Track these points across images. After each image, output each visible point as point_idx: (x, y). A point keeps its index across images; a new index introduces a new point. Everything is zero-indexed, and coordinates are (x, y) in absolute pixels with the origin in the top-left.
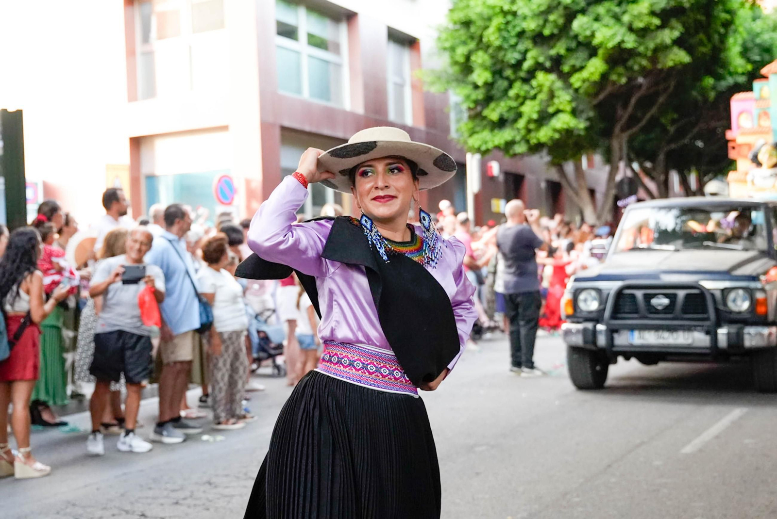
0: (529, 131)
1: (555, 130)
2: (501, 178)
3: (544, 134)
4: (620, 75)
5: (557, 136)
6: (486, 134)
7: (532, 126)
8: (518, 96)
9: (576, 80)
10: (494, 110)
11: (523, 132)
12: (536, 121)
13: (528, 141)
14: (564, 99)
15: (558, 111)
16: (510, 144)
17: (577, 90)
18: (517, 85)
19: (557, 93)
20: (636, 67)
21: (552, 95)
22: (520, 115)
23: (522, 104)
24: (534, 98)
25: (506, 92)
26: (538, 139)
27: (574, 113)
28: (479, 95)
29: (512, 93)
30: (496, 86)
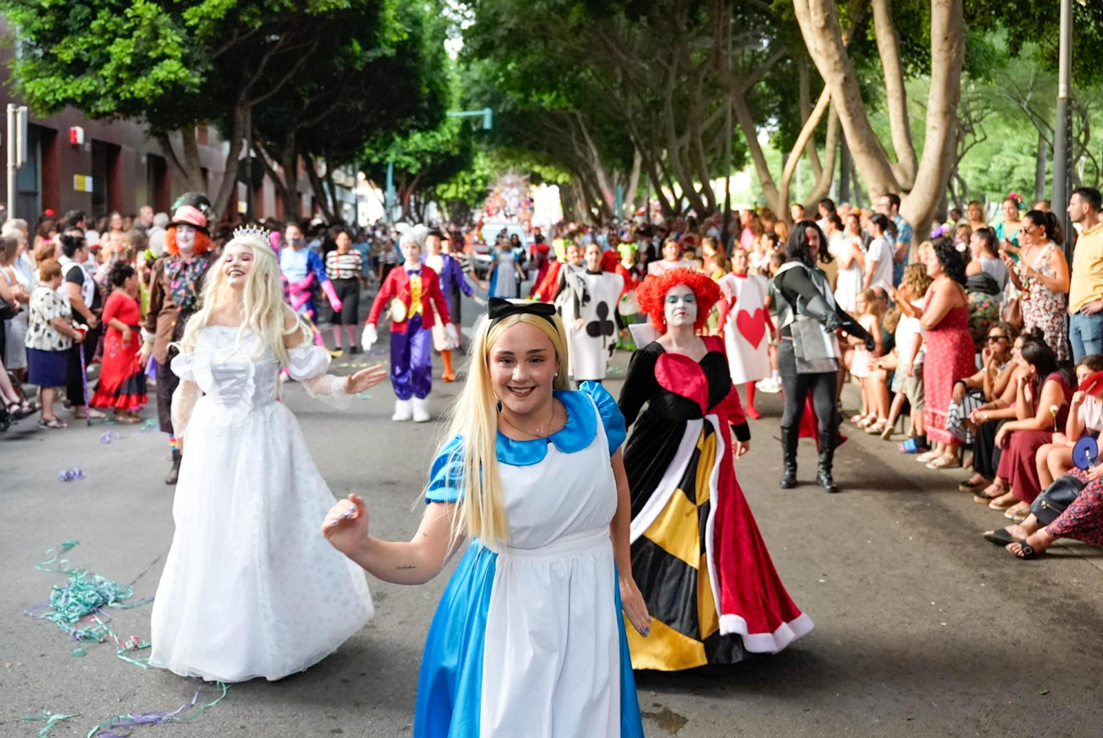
0: (119, 82)
1: (158, 83)
2: (88, 147)
3: (141, 87)
4: (253, 16)
5: (160, 91)
6: (55, 82)
7: (123, 75)
8: (104, 30)
9: (191, 15)
10: (67, 47)
11: (110, 83)
12: (129, 68)
13: (117, 97)
14: (172, 39)
15: (164, 57)
16: (90, 98)
17: (191, 30)
18: (104, 14)
19: (162, 32)
20: (276, 9)
21: (155, 34)
22: (107, 58)
23: (111, 42)
24: (128, 35)
25: (86, 23)
26: (132, 93)
27: (186, 61)
28: (47, 23)
29: (94, 25)
30: (72, 13)
